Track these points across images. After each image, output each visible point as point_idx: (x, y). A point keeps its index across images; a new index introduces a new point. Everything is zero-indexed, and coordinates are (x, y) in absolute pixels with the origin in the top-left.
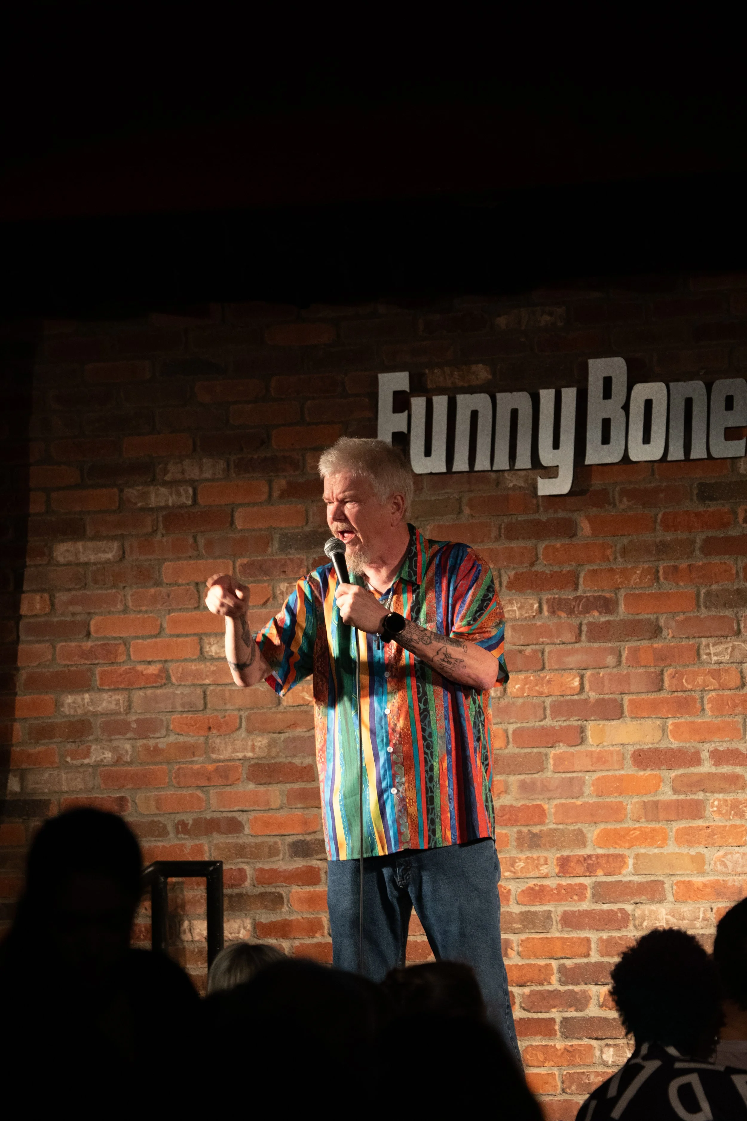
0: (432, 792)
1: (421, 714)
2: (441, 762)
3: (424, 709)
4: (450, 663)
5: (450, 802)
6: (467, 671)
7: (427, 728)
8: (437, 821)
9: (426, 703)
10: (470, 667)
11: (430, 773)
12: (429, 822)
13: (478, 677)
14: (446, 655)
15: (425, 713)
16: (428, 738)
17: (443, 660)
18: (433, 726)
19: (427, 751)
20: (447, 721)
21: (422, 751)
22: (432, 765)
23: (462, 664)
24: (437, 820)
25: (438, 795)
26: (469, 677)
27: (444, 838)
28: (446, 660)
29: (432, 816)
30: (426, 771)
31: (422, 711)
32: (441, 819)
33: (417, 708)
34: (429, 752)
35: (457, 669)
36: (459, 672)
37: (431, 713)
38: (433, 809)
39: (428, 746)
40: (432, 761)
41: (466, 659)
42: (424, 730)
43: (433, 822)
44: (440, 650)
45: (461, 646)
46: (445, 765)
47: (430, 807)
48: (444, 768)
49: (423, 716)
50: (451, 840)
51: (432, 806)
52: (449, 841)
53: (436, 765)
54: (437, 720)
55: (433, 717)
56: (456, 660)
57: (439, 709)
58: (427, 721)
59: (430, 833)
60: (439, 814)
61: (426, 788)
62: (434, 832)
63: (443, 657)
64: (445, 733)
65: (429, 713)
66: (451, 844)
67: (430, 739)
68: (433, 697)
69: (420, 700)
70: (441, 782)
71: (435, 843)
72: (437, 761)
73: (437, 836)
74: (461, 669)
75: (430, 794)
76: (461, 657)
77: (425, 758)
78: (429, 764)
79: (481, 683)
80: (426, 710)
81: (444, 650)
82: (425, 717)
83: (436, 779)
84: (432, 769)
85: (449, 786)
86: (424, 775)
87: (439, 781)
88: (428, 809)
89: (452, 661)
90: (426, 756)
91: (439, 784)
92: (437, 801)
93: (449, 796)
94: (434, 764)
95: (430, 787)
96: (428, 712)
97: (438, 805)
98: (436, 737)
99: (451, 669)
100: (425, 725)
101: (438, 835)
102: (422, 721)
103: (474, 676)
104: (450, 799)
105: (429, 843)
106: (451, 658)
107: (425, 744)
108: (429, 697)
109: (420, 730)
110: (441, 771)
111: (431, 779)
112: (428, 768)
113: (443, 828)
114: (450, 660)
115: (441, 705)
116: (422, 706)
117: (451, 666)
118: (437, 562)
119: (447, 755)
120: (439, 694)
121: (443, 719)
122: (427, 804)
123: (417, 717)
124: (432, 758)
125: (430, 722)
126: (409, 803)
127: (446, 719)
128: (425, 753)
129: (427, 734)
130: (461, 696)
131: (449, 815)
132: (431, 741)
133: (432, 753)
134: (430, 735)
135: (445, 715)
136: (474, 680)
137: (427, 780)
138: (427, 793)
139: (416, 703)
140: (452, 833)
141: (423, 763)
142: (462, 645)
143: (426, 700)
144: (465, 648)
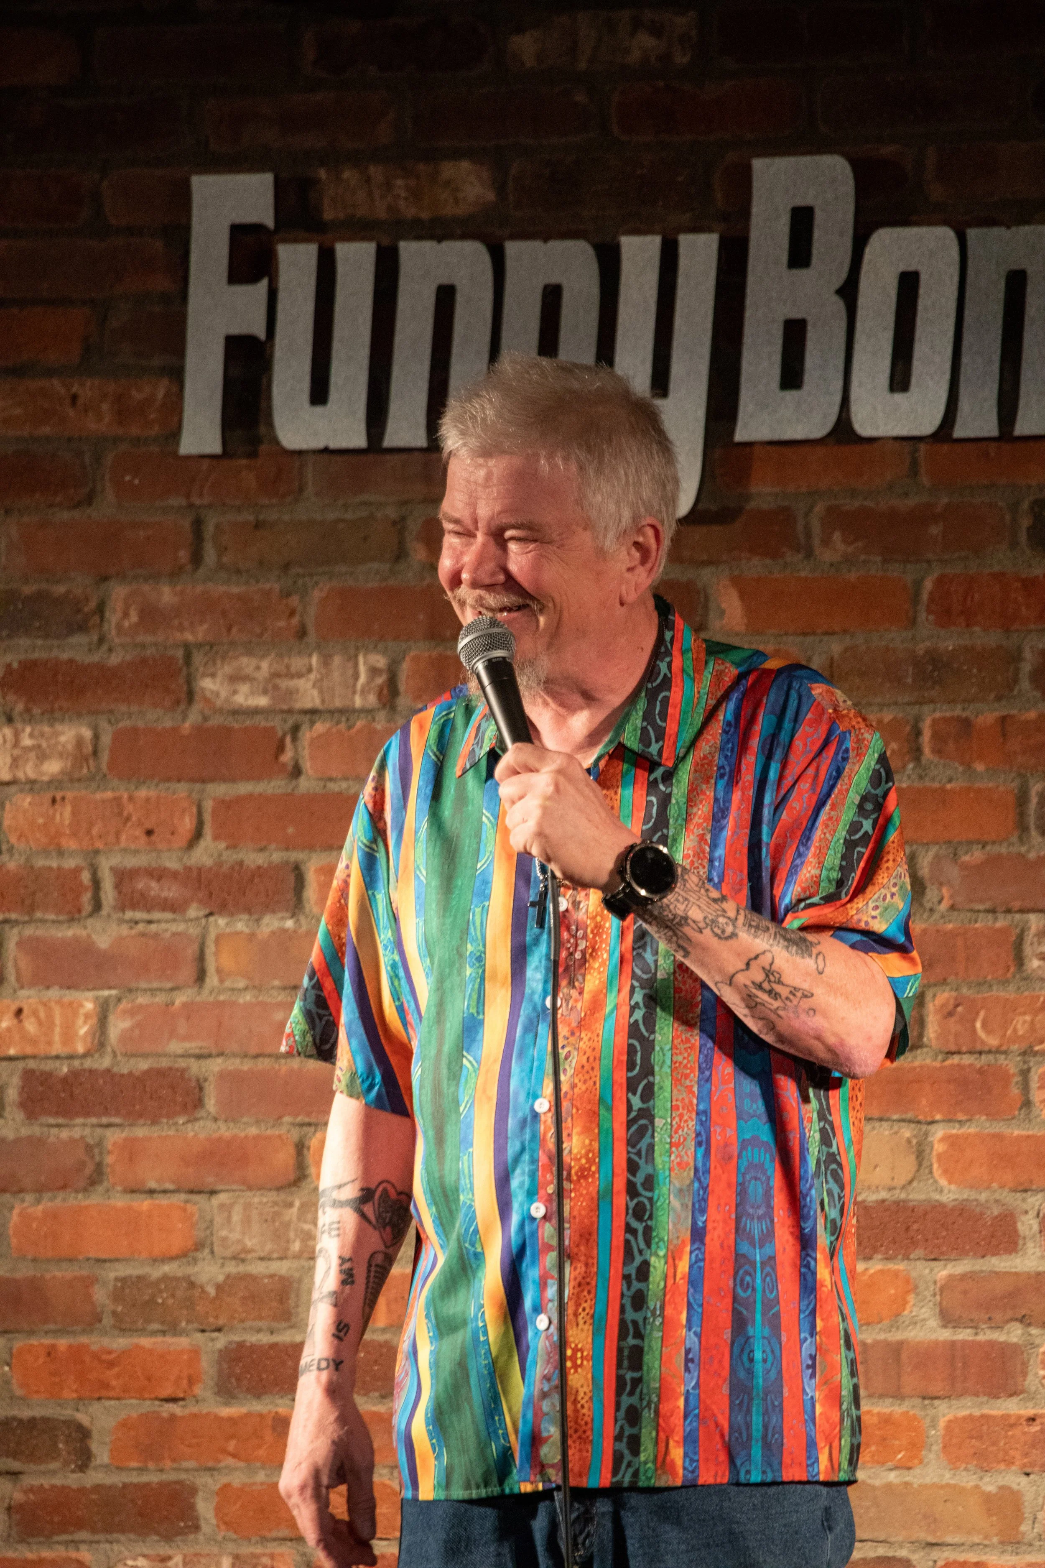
0: (639, 1335)
1: (630, 1123)
2: (673, 1258)
3: (640, 1109)
4: (776, 996)
5: (687, 1369)
6: (817, 1023)
7: (642, 1163)
8: (647, 1415)
9: (648, 1094)
10: (825, 1015)
11: (636, 1285)
12: (622, 1414)
13: (842, 1043)
14: (768, 972)
15: (643, 1122)
16: (640, 1189)
17: (760, 987)
18: (661, 1159)
19: (635, 1224)
20: (701, 1151)
21: (620, 1222)
22: (646, 1265)
23: (806, 1004)
24: (645, 1413)
25: (656, 1345)
26: (819, 1039)
27: (663, 1462)
28: (766, 985)
29: (634, 1400)
30: (627, 1278)
31: (633, 1114)
32: (657, 1412)
33: (623, 1108)
34: (639, 1227)
35: (791, 1014)
36: (796, 1024)
37: (658, 1122)
38: (637, 1382)
39: (639, 1212)
40: (647, 1254)
41: (820, 992)
42: (632, 1167)
43: (633, 1416)
44: (756, 957)
45: (810, 955)
46: (683, 1266)
47: (629, 1375)
48: (679, 1276)
49: (634, 1128)
50: (681, 1472)
51: (636, 1375)
52: (674, 1474)
53: (658, 1265)
54: (671, 1144)
55: (661, 1137)
56: (794, 991)
57: (681, 1116)
58: (643, 1145)
59: (622, 1446)
60: (655, 1399)
61: (622, 1323)
62: (635, 1444)
63: (759, 977)
64: (692, 1182)
65: (652, 1123)
66: (679, 1483)
67: (649, 1194)
68: (667, 1083)
69: (631, 1087)
70: (669, 1311)
71: (636, 1474)
72: (662, 1253)
73: (642, 1457)
74: (803, 1017)
75: (631, 1341)
76: (806, 986)
77: (627, 1242)
78: (638, 1260)
79: (848, 1059)
80: (647, 1114)
81: (765, 960)
82: (642, 1132)
83: (653, 1303)
84: (644, 1272)
85: (689, 1327)
86: (618, 1285)
87: (663, 1308)
88: (621, 1382)
89: (784, 991)
90: (629, 1236)
91: (662, 1314)
92: (652, 1361)
93: (688, 1351)
94: (653, 1260)
95: (635, 1323)
96: (651, 1118)
97: (655, 1373)
98: (665, 1190)
99: (775, 1011)
100: (639, 1154)
101: (647, 1453)
102: (632, 1142)
103: (831, 1040)
104: (687, 1361)
105: (615, 1471)
106: (780, 982)
107: (632, 1204)
108: (657, 1079)
109: (624, 1165)
110: (670, 1282)
111: (639, 1301)
112: (632, 1270)
113: (662, 1436)
114: (778, 988)
115: (688, 1107)
116: (636, 1102)
117: (776, 1004)
118: (730, 717)
119: (693, 1242)
120: (687, 1077)
121: (691, 1144)
122: (619, 1365)
123: (620, 1131)
124: (649, 1245)
125: (651, 1147)
126: (573, 1359)
127: (699, 1144)
128: (629, 1229)
129: (639, 1179)
130: (789, 1091)
131: (681, 1403)
132: (650, 1199)
133: (648, 1231)
134: (650, 1182)
135: (698, 1135)
136: (829, 1049)
137: (627, 1302)
138: (623, 1334)
139: (621, 1093)
140: (686, 1455)
141: (619, 1255)
142: (815, 952)
143: (650, 1088)
144: (821, 957)
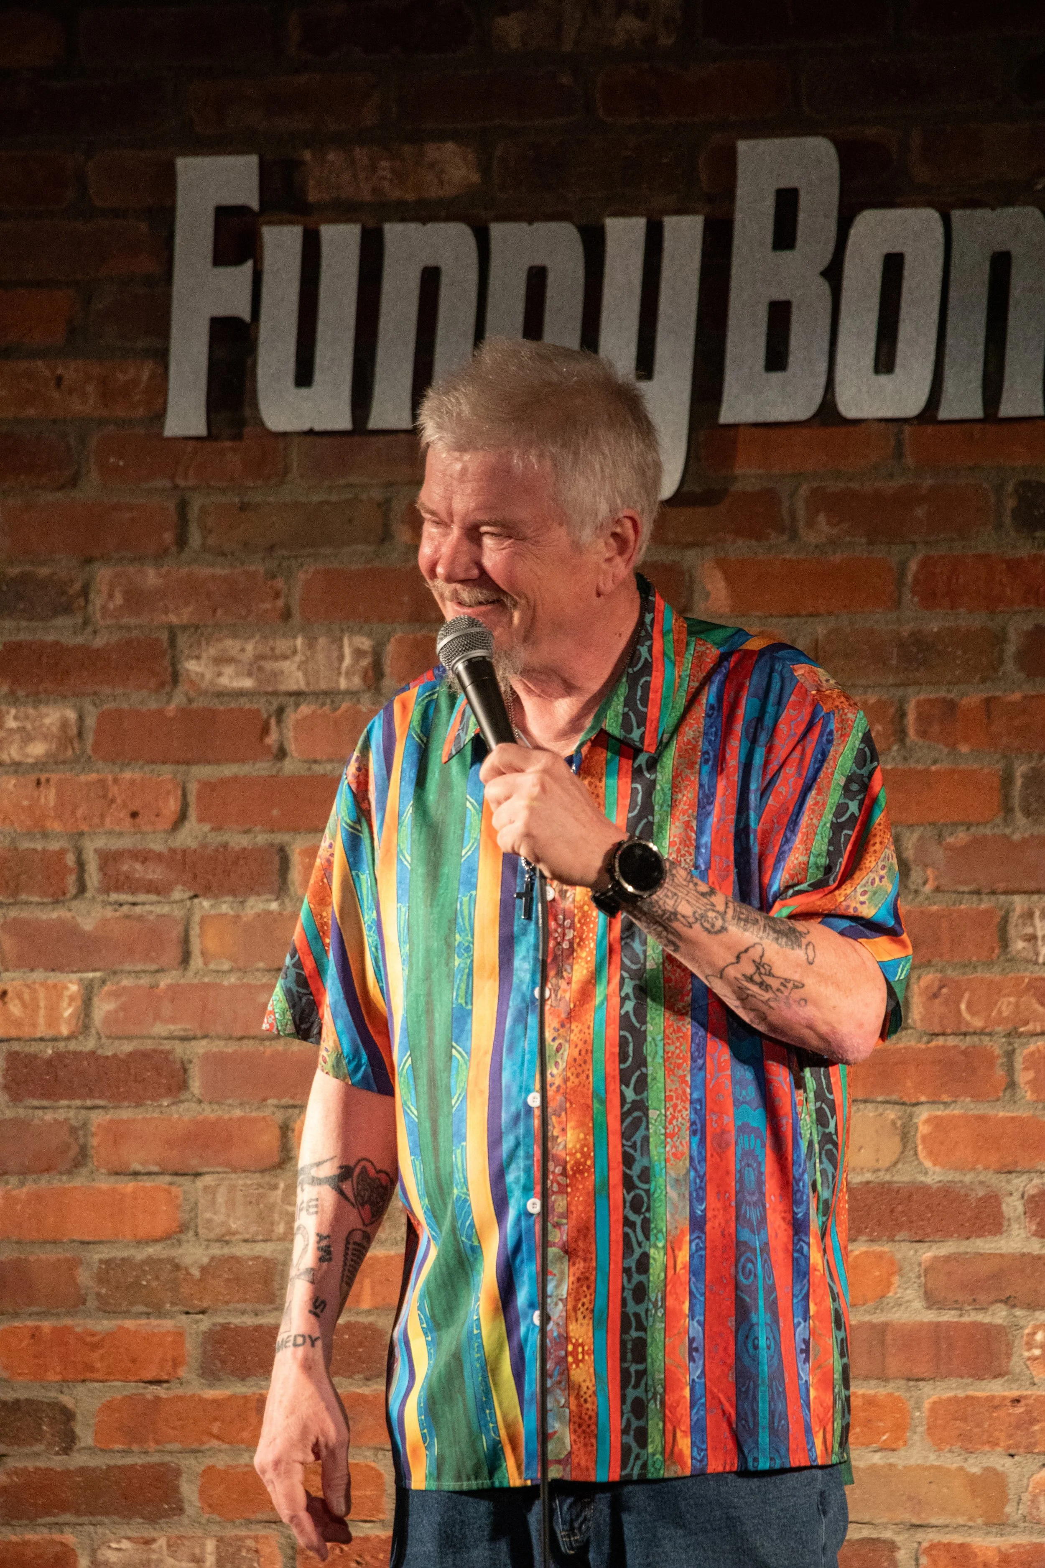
0: (641, 1327)
1: (624, 1116)
2: (672, 1249)
3: (634, 1101)
4: (766, 987)
5: (692, 1359)
6: (808, 1012)
7: (637, 1155)
8: (653, 1407)
9: (642, 1085)
10: (816, 1004)
11: (636, 1278)
12: (627, 1407)
13: (834, 1031)
14: (759, 965)
15: (637, 1114)
16: (636, 1181)
17: (750, 979)
18: (656, 1151)
19: (633, 1217)
20: (696, 1140)
21: (617, 1216)
22: (646, 1256)
23: (797, 994)
24: (652, 1405)
25: (659, 1336)
26: (810, 1027)
27: (671, 1453)
28: (757, 978)
29: (639, 1392)
30: (627, 1271)
31: (627, 1107)
32: (663, 1403)
33: (617, 1101)
34: (637, 1219)
35: (782, 1005)
36: (787, 1014)
37: (652, 1114)
38: (641, 1374)
39: (637, 1205)
40: (646, 1245)
41: (810, 982)
42: (628, 1161)
43: (639, 1409)
44: (746, 951)
45: (800, 946)
46: (683, 1256)
47: (633, 1368)
48: (679, 1266)
49: (628, 1120)
51: (641, 1367)
53: (658, 1258)
54: (666, 1135)
55: (656, 1129)
56: (785, 982)
57: (675, 1107)
58: (638, 1137)
59: (630, 1439)
60: (660, 1390)
61: (625, 1316)
62: (642, 1437)
63: (750, 970)
64: (688, 1171)
65: (646, 1115)
66: (688, 1473)
67: (646, 1186)
68: (660, 1074)
69: (624, 1079)
70: (670, 1302)
71: (644, 1466)
72: (661, 1244)
73: (650, 1450)
74: (795, 1007)
75: (634, 1334)
76: (796, 977)
77: (626, 1236)
79: (840, 1046)
80: (641, 1106)
81: (755, 953)
82: (636, 1124)
83: (654, 1294)
84: (643, 1264)
85: (692, 1316)
86: (618, 1280)
87: (664, 1299)
88: (625, 1375)
89: (774, 983)
90: (628, 1230)
91: (664, 1306)
92: (655, 1353)
93: (691, 1341)
94: (652, 1252)
95: (637, 1315)
96: (645, 1110)
97: (659, 1364)
98: (661, 1181)
99: (766, 1003)
100: (634, 1146)
101: (654, 1445)
102: (626, 1135)
103: (823, 1029)
104: (691, 1350)
105: (624, 1464)
106: (770, 974)
107: (629, 1198)
108: (650, 1070)
109: (619, 1158)
110: (671, 1272)
111: (640, 1293)
112: (632, 1263)
113: (669, 1427)
114: (769, 980)
115: (682, 1097)
116: (630, 1094)
117: (767, 996)
118: (712, 697)
119: (692, 1231)
120: (679, 1066)
121: (686, 1134)
122: (623, 1359)
123: (615, 1124)
124: (648, 1238)
125: (646, 1139)
126: (574, 1353)
127: (694, 1133)
128: (628, 1223)
129: (635, 1171)
130: (781, 1076)
131: (687, 1392)
132: (647, 1191)
133: (646, 1223)
134: (646, 1175)
135: (693, 1123)
136: (822, 1037)
137: (628, 1295)
138: (625, 1327)
139: (615, 1086)
140: (693, 1444)
141: (618, 1248)
142: (804, 941)
143: (643, 1079)
144: (810, 947)
